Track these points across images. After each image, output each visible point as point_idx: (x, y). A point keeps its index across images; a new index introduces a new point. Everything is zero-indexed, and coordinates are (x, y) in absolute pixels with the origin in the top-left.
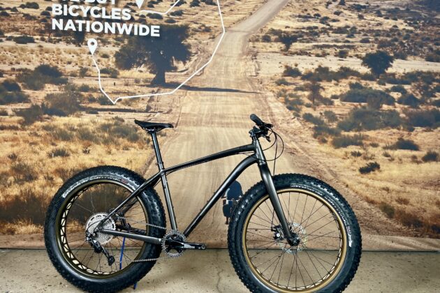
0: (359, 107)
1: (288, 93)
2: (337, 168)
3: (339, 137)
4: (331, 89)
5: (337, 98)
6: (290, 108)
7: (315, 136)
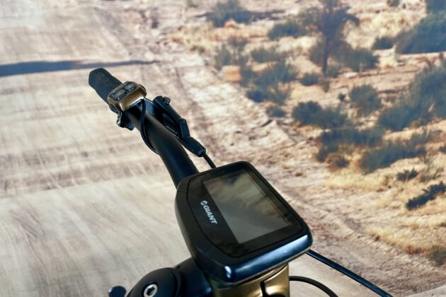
0: (438, 63)
1: (248, 49)
2: (363, 212)
3: (378, 148)
4: (378, 19)
5: (389, 47)
6: (256, 97)
7: (320, 158)
